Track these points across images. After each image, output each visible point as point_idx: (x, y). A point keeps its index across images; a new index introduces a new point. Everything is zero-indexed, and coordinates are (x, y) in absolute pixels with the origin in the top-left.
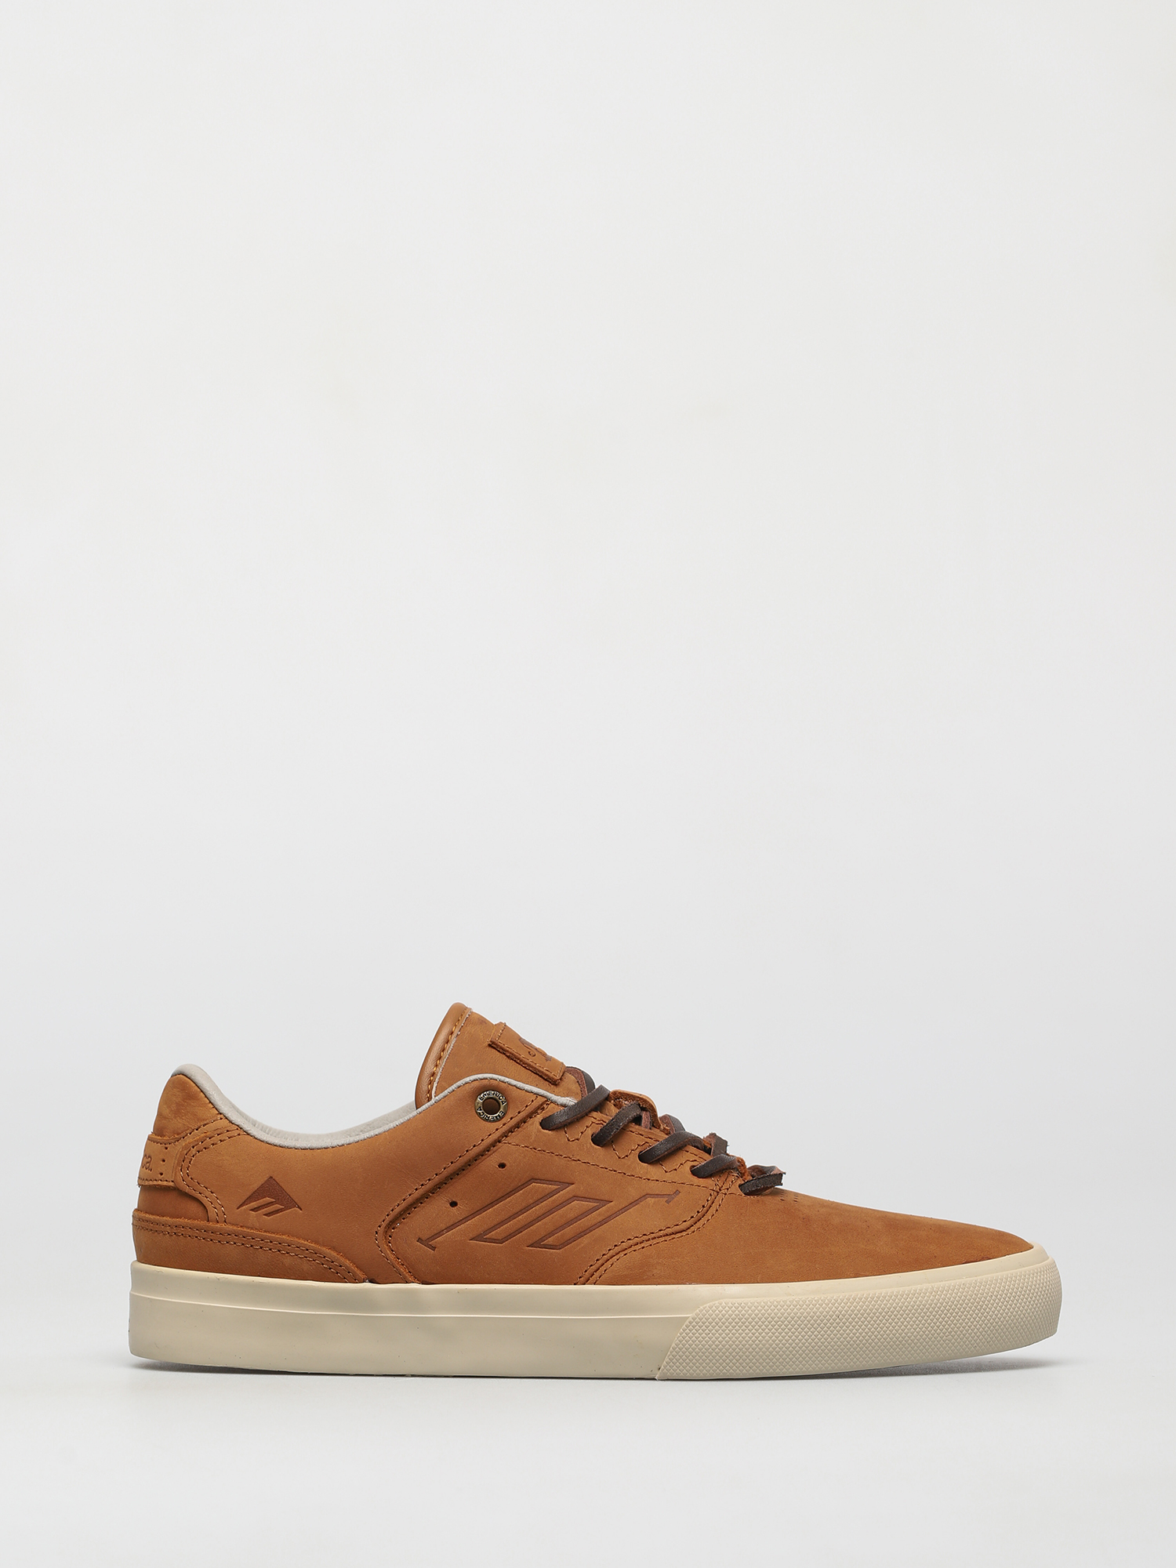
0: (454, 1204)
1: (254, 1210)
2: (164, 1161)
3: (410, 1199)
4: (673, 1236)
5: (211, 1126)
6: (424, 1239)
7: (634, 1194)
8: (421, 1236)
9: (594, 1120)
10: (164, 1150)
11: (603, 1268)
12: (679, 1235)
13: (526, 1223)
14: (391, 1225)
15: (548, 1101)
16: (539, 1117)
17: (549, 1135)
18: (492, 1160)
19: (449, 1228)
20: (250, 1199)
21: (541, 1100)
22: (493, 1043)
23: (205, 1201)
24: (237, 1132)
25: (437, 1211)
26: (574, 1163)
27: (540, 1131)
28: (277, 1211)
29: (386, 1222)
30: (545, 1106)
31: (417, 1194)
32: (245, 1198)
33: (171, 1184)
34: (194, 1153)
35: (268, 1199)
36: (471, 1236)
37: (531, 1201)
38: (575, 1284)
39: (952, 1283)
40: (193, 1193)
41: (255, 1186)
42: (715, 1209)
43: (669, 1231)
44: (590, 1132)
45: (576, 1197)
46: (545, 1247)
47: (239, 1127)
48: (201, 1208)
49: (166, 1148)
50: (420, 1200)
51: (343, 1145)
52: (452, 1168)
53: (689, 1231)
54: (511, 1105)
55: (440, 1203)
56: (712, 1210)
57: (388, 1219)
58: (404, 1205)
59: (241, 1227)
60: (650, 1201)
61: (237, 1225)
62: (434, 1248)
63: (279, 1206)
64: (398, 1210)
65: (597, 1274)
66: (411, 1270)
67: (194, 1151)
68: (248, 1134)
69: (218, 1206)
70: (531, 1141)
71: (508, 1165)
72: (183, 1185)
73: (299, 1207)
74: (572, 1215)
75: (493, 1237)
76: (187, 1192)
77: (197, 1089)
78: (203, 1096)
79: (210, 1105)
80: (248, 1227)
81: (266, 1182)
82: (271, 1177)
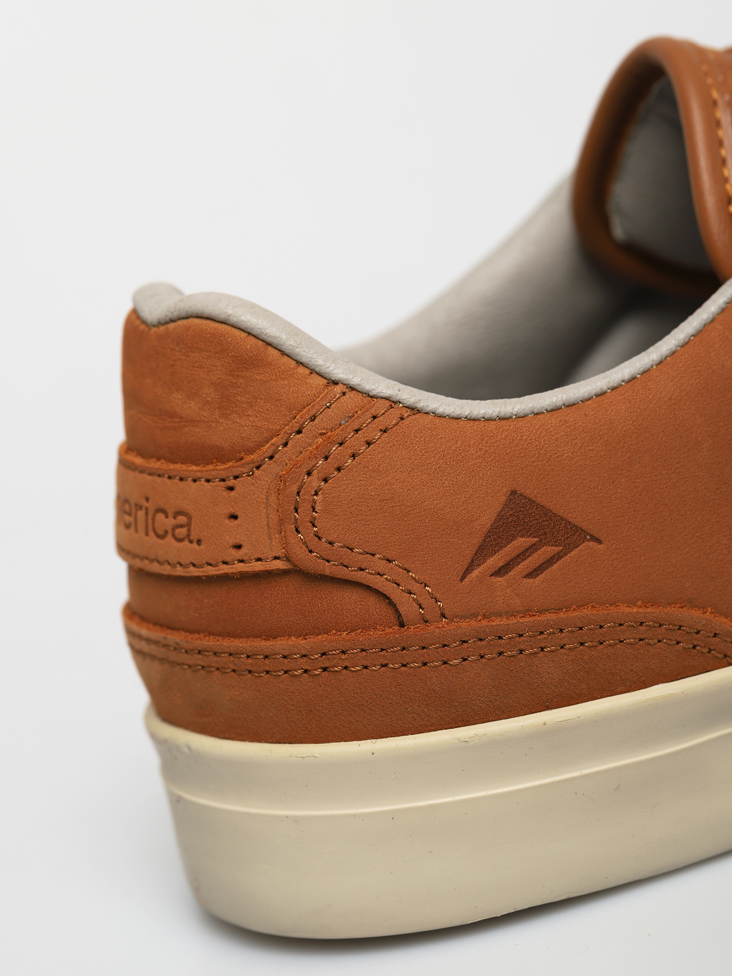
1: (500, 572)
2: (235, 517)
5: (329, 417)
10: (226, 493)
20: (483, 552)
23: (378, 583)
24: (394, 414)
28: (550, 561)
32: (469, 554)
33: (279, 565)
34: (314, 486)
35: (522, 542)
40: (343, 573)
41: (486, 520)
47: (392, 404)
48: (372, 600)
49: (231, 489)
59: (485, 617)
61: (474, 616)
63: (548, 551)
67: (311, 482)
68: (419, 411)
69: (415, 587)
72: (310, 562)
73: (593, 539)
76: (327, 572)
77: (253, 340)
78: (276, 353)
79: (301, 370)
80: (499, 615)
81: (506, 505)
82: (513, 492)
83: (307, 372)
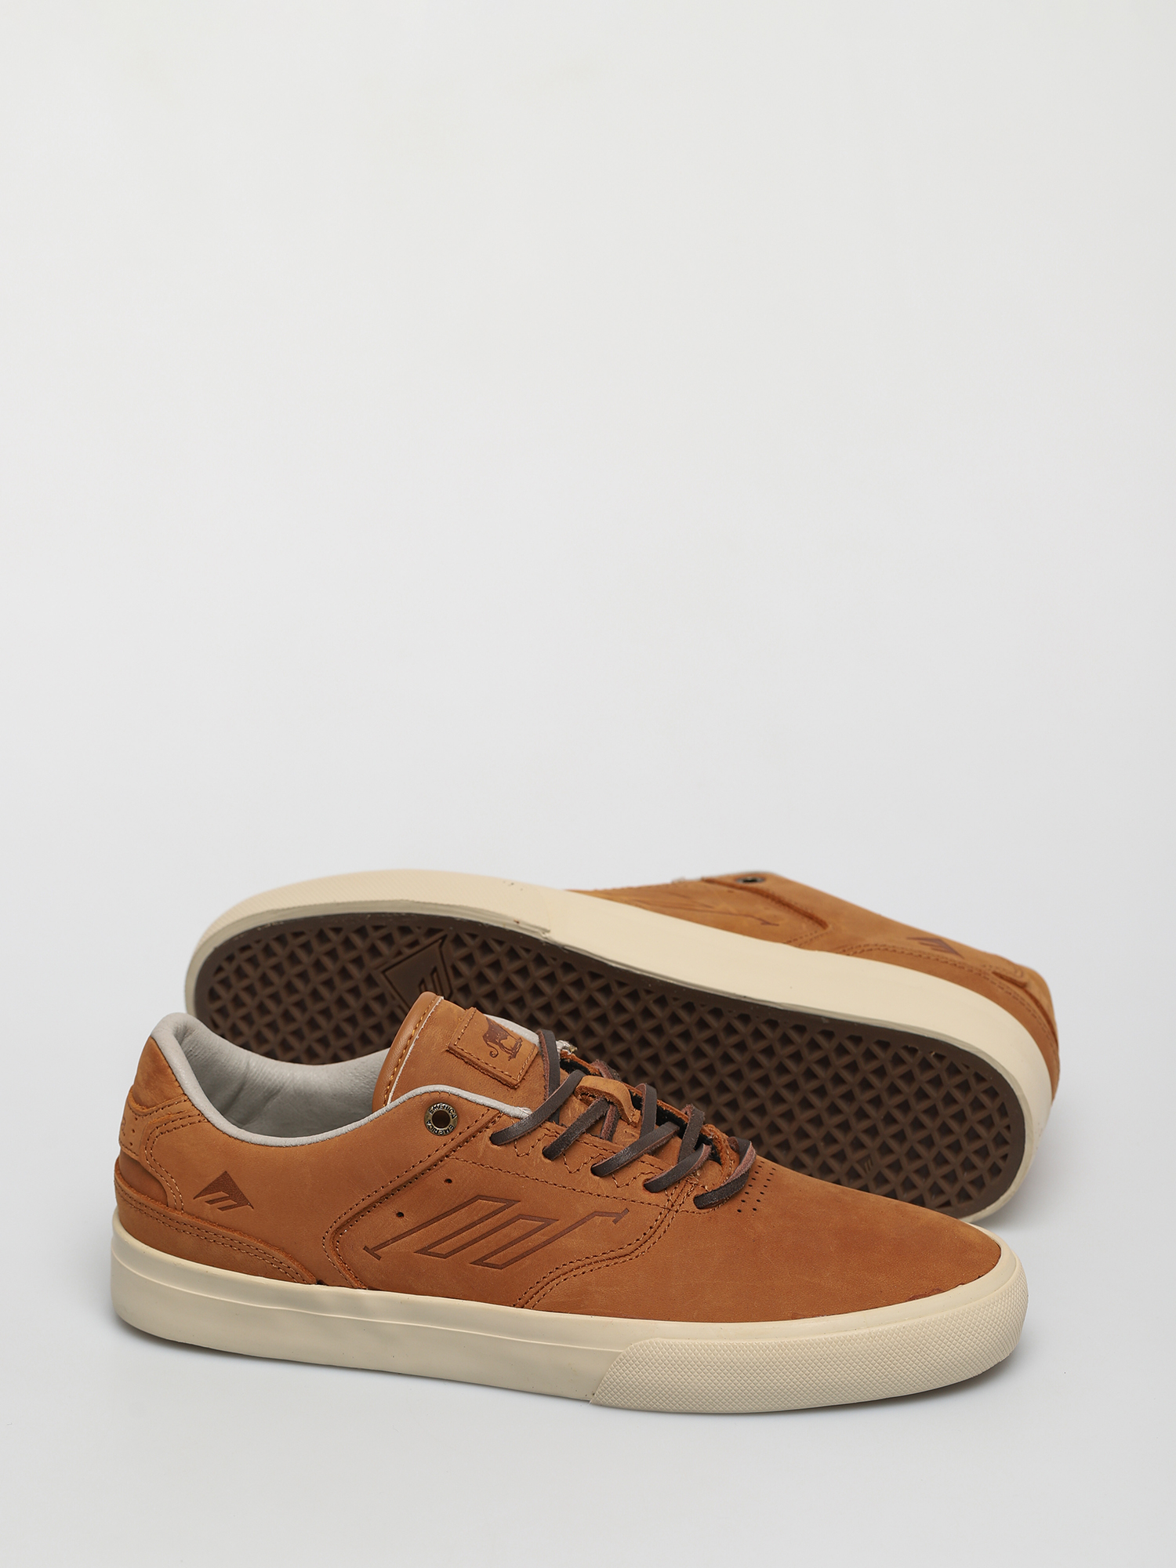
0: (400, 1215)
1: (210, 1202)
3: (357, 1209)
4: (616, 1260)
5: (176, 1108)
6: (370, 1247)
7: (581, 1211)
8: (367, 1245)
9: (547, 1132)
10: (135, 1120)
11: (542, 1292)
12: (622, 1259)
13: (470, 1240)
14: (339, 1230)
15: (500, 1113)
16: (489, 1132)
17: (497, 1151)
18: (439, 1175)
19: (395, 1239)
20: (206, 1191)
21: (492, 1113)
22: (450, 1048)
23: (164, 1184)
24: (198, 1118)
25: (384, 1223)
26: (521, 1179)
27: (489, 1147)
28: (231, 1207)
29: (334, 1229)
30: (497, 1119)
31: (363, 1205)
32: (202, 1189)
34: (157, 1134)
35: (222, 1194)
36: (416, 1249)
37: (476, 1218)
38: (514, 1306)
39: (892, 1326)
40: (155, 1174)
41: (212, 1178)
42: (663, 1230)
43: (613, 1254)
44: (541, 1146)
45: (520, 1216)
46: (487, 1265)
47: (201, 1114)
48: (162, 1192)
50: (367, 1209)
51: (296, 1146)
52: (398, 1182)
53: (633, 1256)
54: (461, 1120)
55: (387, 1212)
56: (661, 1231)
57: (335, 1226)
58: (350, 1214)
59: (197, 1218)
60: (598, 1219)
61: (193, 1215)
62: (379, 1258)
63: (231, 1202)
64: (344, 1218)
65: (536, 1298)
66: (357, 1276)
67: (157, 1132)
68: (209, 1122)
69: (177, 1193)
70: (479, 1157)
71: (454, 1181)
72: (146, 1165)
73: (250, 1205)
74: (516, 1234)
75: (436, 1252)
76: (150, 1171)
77: (166, 1063)
78: (170, 1072)
79: (176, 1083)
80: (203, 1219)
81: (221, 1176)
82: (226, 1172)
83: (178, 1085)
